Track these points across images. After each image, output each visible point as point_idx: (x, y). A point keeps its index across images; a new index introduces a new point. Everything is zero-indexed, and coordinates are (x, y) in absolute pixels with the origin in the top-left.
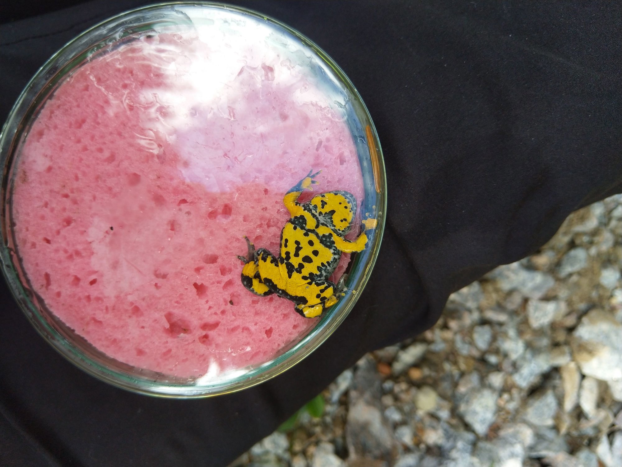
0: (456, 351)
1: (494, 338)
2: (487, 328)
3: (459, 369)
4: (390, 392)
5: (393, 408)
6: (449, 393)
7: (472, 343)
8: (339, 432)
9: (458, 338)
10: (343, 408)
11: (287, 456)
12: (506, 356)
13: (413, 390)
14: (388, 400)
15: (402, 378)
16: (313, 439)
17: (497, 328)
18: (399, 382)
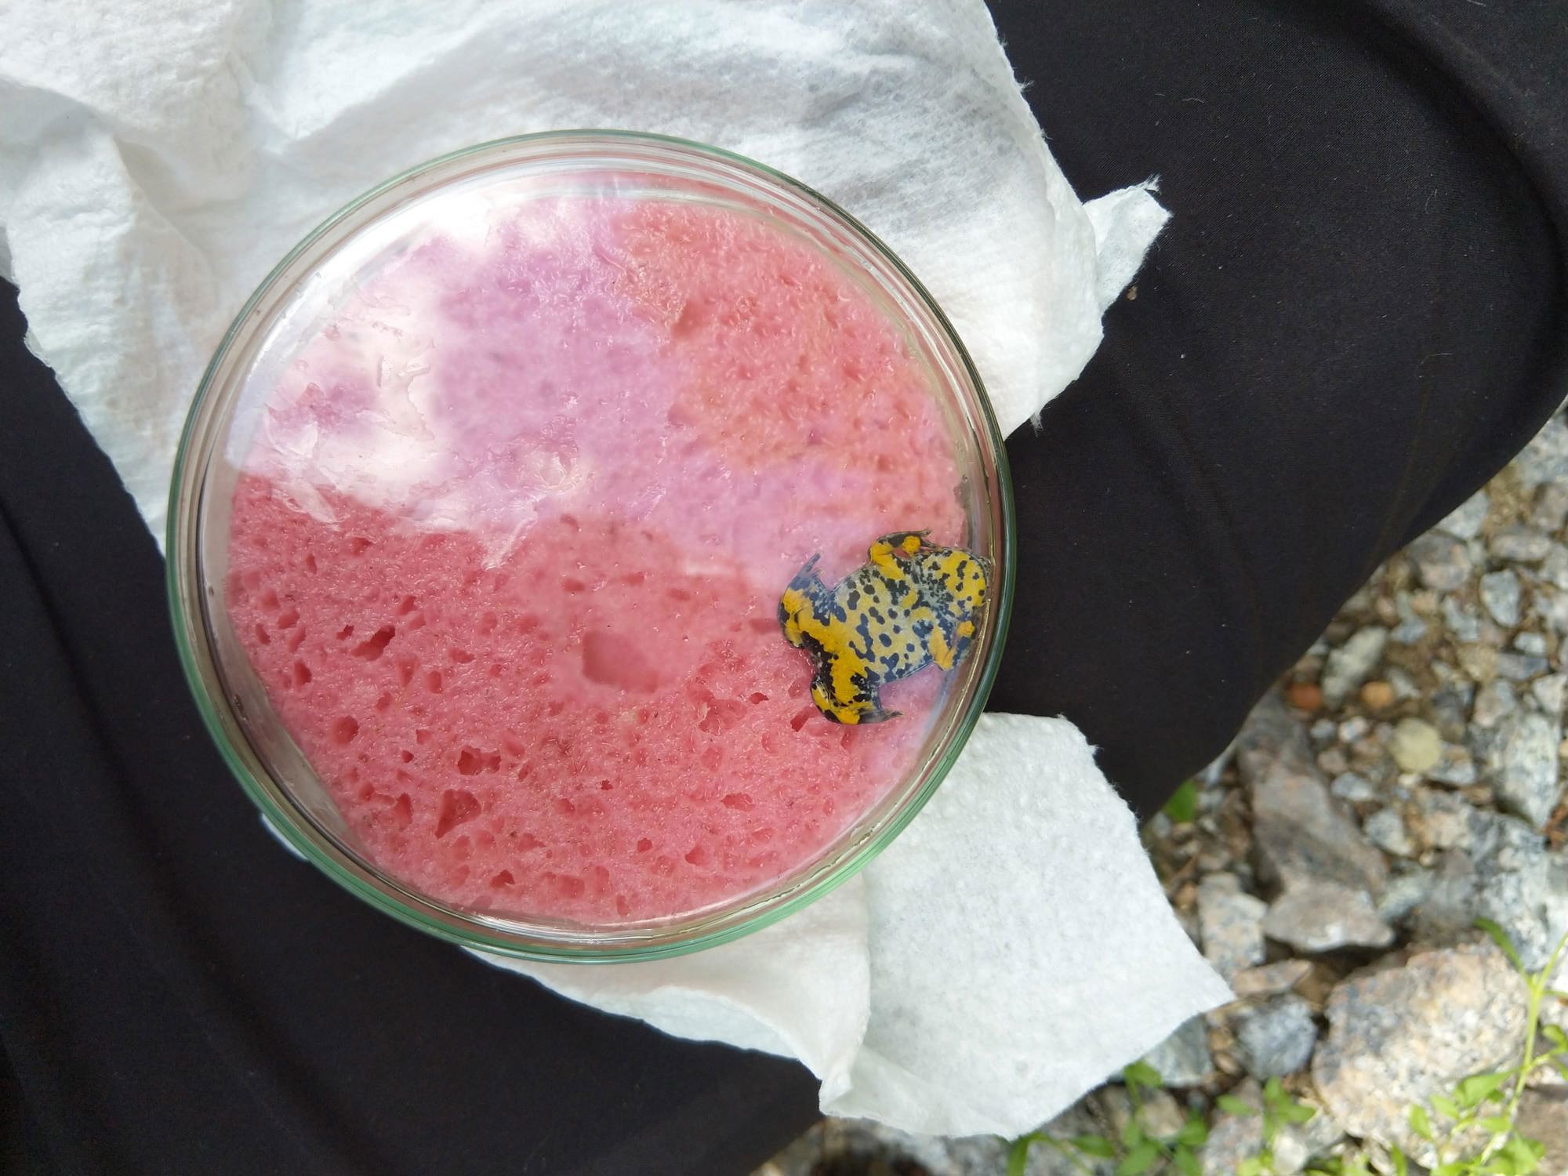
1: (1526, 599)
2: (1507, 574)
3: (1467, 675)
4: (1333, 741)
5: (1348, 777)
6: (1458, 729)
7: (1483, 613)
8: (1241, 844)
9: (1450, 605)
10: (1235, 793)
12: (1562, 636)
13: (1384, 731)
14: (1332, 760)
16: (1187, 872)
17: (1527, 575)
18: (1348, 719)
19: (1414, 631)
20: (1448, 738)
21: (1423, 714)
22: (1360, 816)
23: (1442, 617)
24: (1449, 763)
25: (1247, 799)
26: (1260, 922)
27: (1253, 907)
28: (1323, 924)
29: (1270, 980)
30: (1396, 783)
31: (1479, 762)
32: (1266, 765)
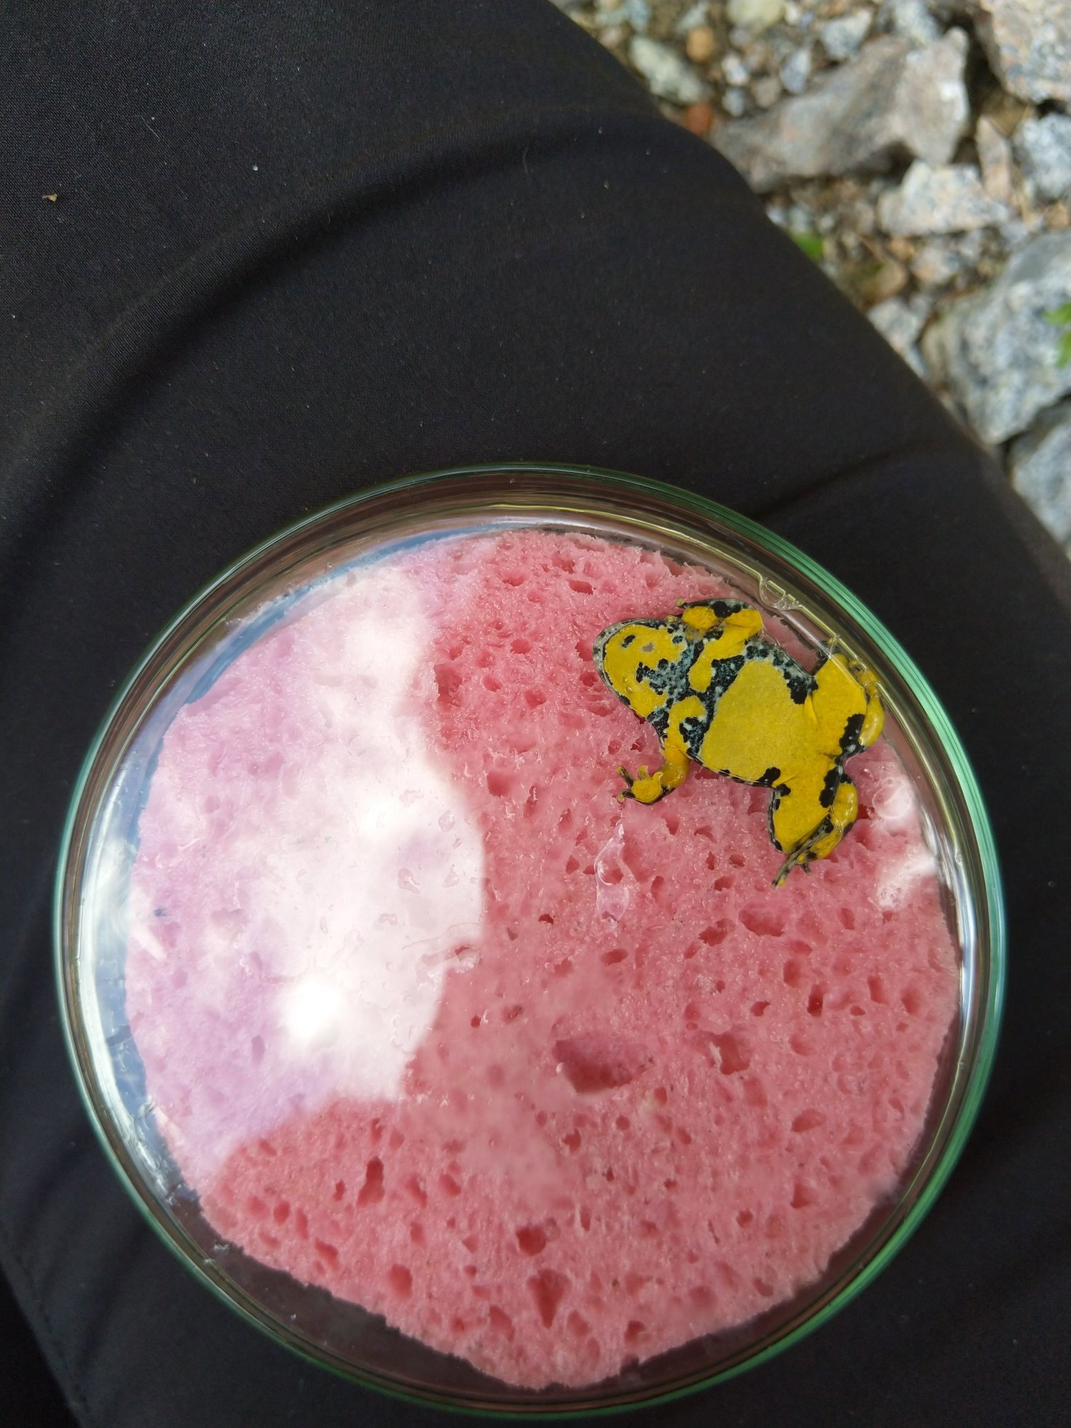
4: (746, 91)
5: (785, 75)
8: (849, 188)
10: (795, 195)
11: (922, 302)
13: (739, 37)
14: (766, 92)
15: (715, 74)
16: (877, 249)
18: (724, 76)
19: (638, 8)
22: (828, 64)
25: (803, 182)
26: (933, 169)
27: (917, 177)
28: (940, 103)
29: (997, 161)
30: (793, 27)
32: (768, 161)
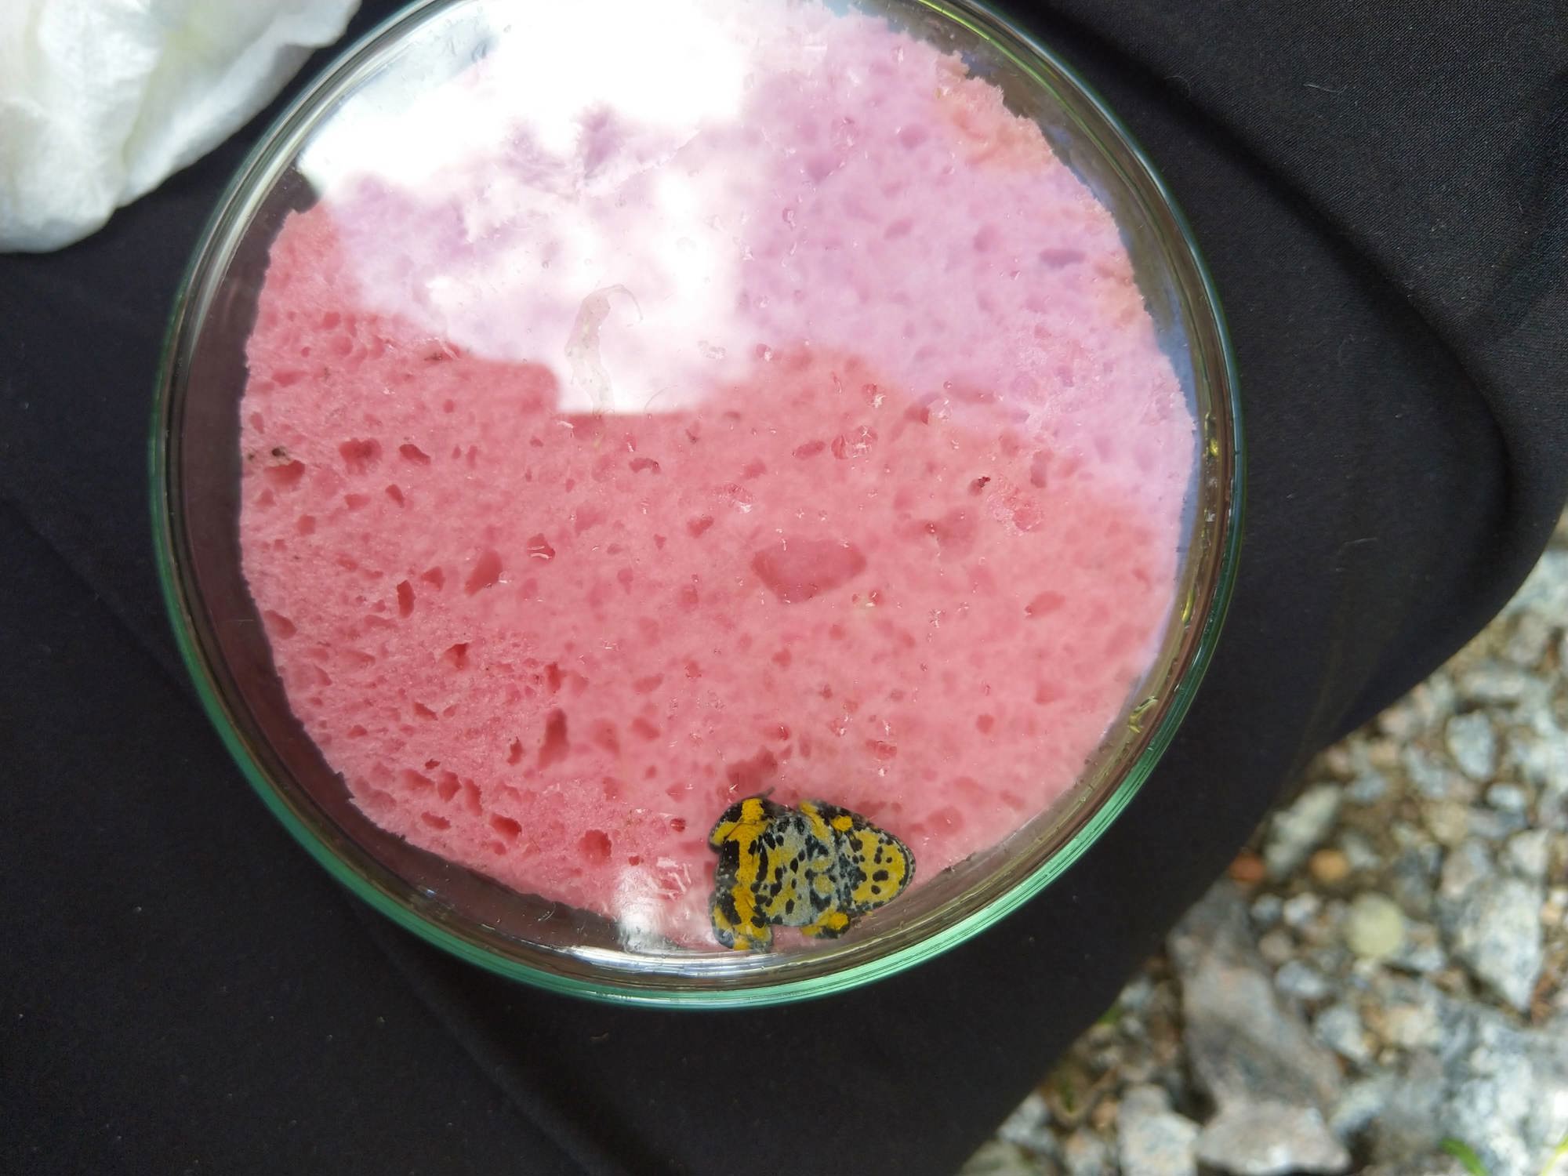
0: (1416, 792)
1: (1501, 745)
2: (1477, 720)
3: (1433, 838)
4: (1278, 923)
5: (1294, 966)
6: (1424, 902)
7: (1451, 764)
8: (1169, 1051)
9: (1413, 757)
10: (1163, 986)
11: (1046, 1141)
12: (1541, 786)
13: (1337, 910)
14: (1277, 947)
16: (1105, 1084)
17: (1502, 717)
18: (1295, 896)
19: (1372, 787)
20: (1413, 915)
21: (1382, 886)
22: (1310, 1012)
23: (1403, 770)
24: (1413, 946)
25: (1177, 993)
26: (1192, 1146)
27: (1180, 1131)
28: (1264, 1147)
30: (1350, 968)
31: (1447, 941)
32: (1197, 957)
